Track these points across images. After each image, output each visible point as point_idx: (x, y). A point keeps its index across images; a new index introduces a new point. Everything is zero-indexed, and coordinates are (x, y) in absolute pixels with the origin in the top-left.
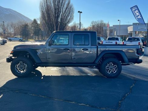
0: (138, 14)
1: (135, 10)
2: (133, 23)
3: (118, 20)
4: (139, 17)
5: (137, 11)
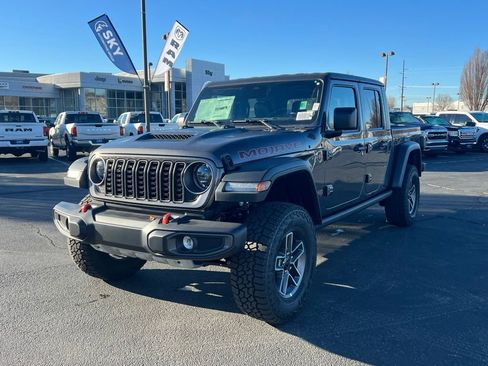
0: (112, 42)
1: (105, 30)
4: (117, 53)
5: (108, 32)
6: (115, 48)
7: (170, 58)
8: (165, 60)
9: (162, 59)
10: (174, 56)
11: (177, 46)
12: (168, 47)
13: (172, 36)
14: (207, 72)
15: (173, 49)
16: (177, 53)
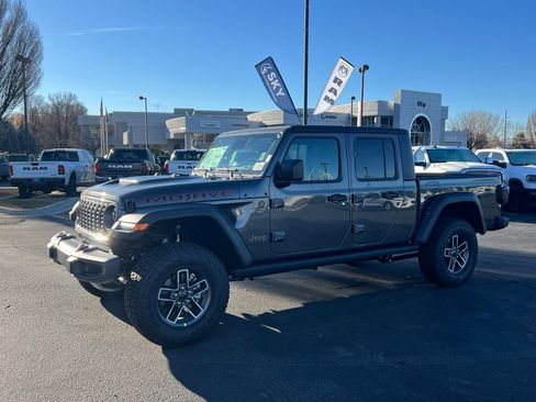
0: (276, 84)
1: (269, 72)
2: (175, 110)
3: (141, 98)
4: (280, 93)
5: (273, 73)
6: (278, 88)
7: (331, 95)
8: (327, 98)
9: (323, 97)
10: (335, 94)
11: (340, 83)
12: (331, 84)
13: (336, 73)
14: (419, 104)
15: (335, 86)
16: (339, 90)
